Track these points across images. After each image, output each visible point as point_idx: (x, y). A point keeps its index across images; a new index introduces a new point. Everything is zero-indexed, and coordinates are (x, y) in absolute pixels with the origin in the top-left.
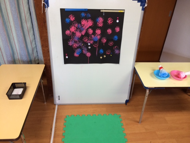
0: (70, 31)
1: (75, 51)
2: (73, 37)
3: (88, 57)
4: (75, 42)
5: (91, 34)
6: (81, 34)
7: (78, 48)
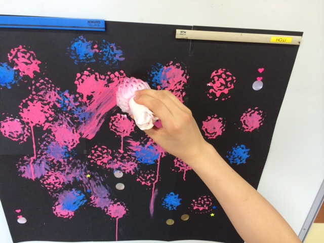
0: (22, 122)
1: (57, 199)
4: (54, 166)
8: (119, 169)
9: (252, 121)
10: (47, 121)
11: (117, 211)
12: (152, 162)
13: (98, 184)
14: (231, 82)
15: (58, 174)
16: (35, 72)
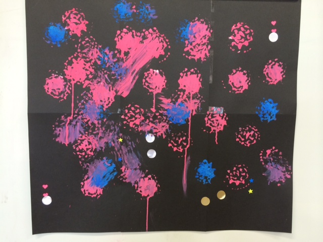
0: (65, 79)
1: (86, 172)
2: (76, 106)
3: (145, 197)
4: (88, 129)
5: (158, 95)
6: (112, 95)
7: (99, 155)
8: (151, 132)
9: (275, 73)
10: (87, 79)
11: (148, 187)
12: (183, 122)
13: (129, 151)
14: (250, 34)
15: (91, 137)
16: (82, 31)
